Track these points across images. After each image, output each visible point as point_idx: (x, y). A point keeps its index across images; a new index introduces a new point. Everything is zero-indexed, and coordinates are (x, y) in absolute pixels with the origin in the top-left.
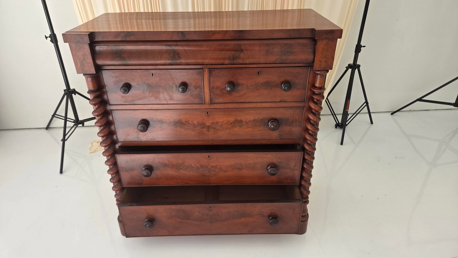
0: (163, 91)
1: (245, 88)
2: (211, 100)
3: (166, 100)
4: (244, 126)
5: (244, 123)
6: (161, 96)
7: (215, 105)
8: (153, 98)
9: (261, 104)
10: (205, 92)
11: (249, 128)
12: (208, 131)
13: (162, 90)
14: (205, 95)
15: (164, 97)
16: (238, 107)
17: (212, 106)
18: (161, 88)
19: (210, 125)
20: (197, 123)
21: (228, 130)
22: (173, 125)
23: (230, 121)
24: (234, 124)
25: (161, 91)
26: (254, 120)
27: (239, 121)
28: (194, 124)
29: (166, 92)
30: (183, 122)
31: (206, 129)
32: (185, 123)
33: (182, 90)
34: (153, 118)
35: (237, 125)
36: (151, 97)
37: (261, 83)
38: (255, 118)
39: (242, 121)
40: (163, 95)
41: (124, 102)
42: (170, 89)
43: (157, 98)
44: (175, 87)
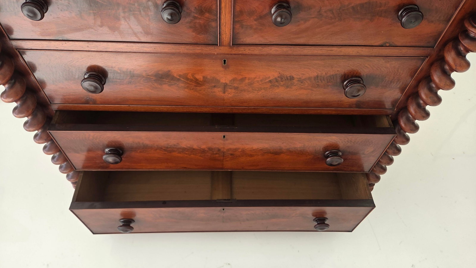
0: (127, 14)
1: (313, 16)
2: (235, 36)
3: (135, 34)
4: (295, 85)
5: (295, 81)
6: (123, 24)
7: (243, 47)
8: (105, 29)
9: (341, 49)
10: (222, 21)
11: (304, 89)
12: (224, 93)
13: (124, 12)
14: (223, 27)
15: (130, 27)
16: (290, 52)
17: (235, 50)
18: (121, 8)
19: (228, 82)
20: (202, 78)
21: (263, 91)
22: (154, 80)
23: (269, 77)
24: (277, 82)
25: (122, 14)
26: (317, 76)
27: (287, 77)
28: (197, 80)
29: (132, 18)
30: (175, 75)
31: (219, 89)
32: (178, 77)
33: (169, 17)
34: (112, 67)
35: (282, 84)
36: (101, 26)
37: (353, 5)
38: (319, 73)
39: (293, 77)
40: (128, 24)
41: (42, 35)
42: (142, 11)
43: (113, 29)
44: (152, 8)
